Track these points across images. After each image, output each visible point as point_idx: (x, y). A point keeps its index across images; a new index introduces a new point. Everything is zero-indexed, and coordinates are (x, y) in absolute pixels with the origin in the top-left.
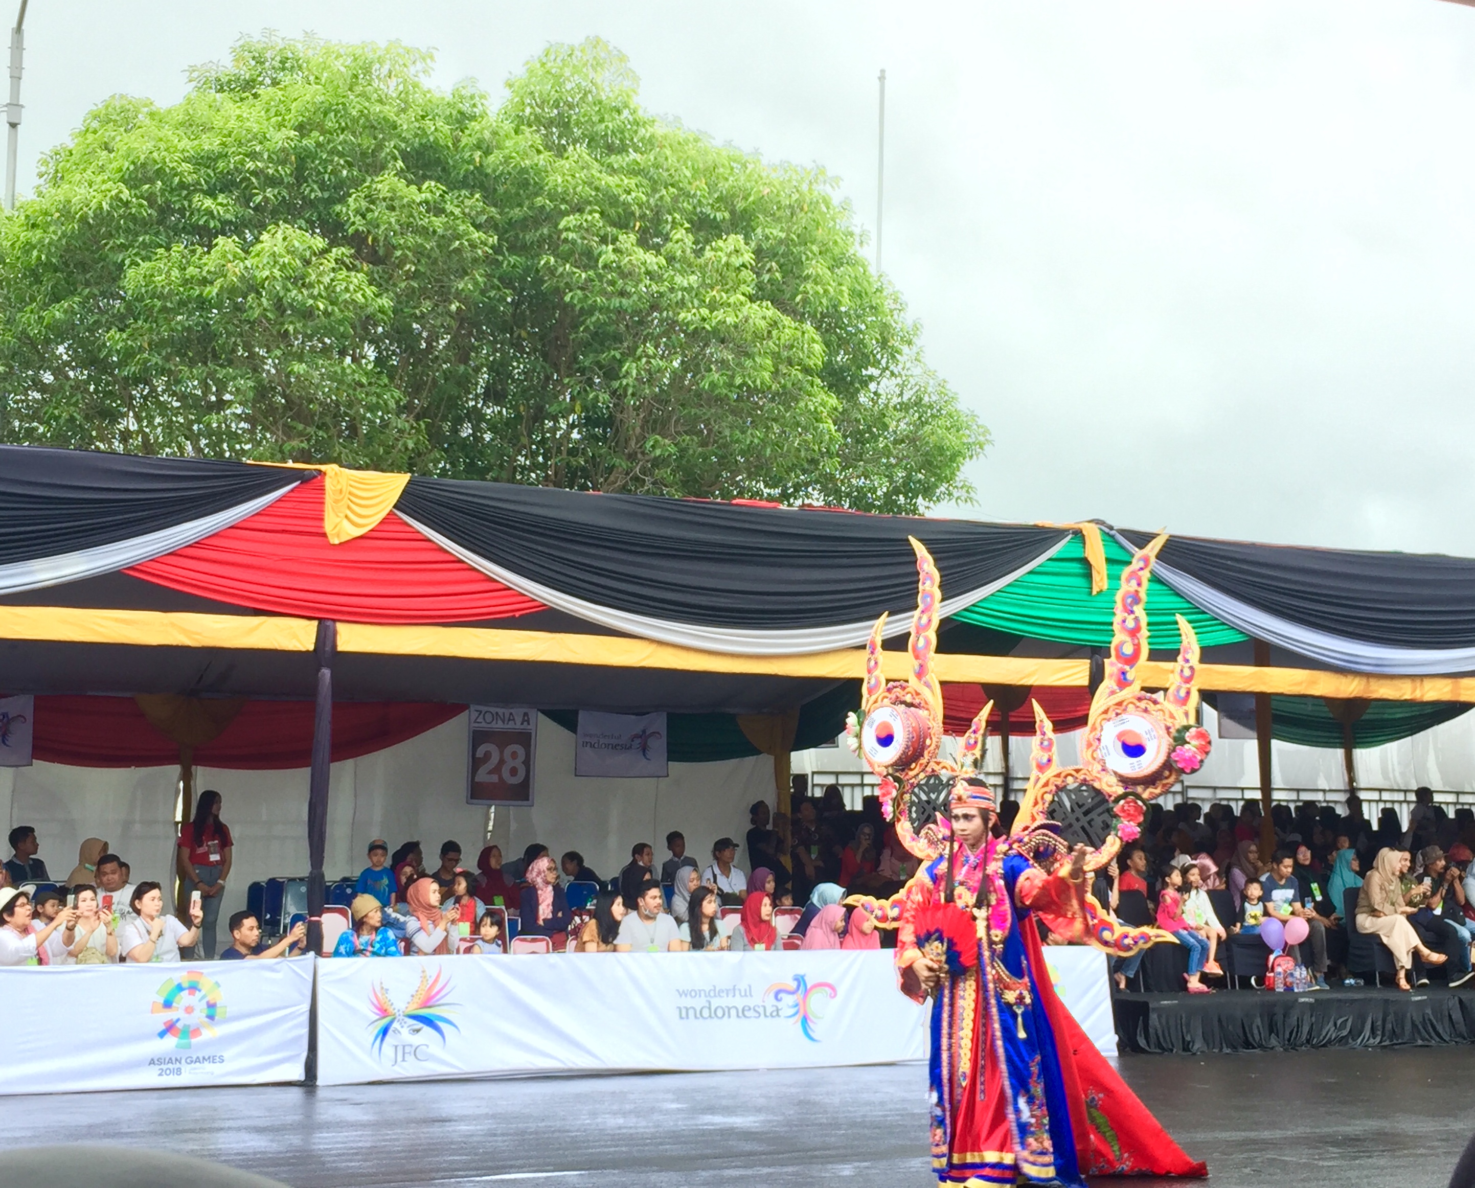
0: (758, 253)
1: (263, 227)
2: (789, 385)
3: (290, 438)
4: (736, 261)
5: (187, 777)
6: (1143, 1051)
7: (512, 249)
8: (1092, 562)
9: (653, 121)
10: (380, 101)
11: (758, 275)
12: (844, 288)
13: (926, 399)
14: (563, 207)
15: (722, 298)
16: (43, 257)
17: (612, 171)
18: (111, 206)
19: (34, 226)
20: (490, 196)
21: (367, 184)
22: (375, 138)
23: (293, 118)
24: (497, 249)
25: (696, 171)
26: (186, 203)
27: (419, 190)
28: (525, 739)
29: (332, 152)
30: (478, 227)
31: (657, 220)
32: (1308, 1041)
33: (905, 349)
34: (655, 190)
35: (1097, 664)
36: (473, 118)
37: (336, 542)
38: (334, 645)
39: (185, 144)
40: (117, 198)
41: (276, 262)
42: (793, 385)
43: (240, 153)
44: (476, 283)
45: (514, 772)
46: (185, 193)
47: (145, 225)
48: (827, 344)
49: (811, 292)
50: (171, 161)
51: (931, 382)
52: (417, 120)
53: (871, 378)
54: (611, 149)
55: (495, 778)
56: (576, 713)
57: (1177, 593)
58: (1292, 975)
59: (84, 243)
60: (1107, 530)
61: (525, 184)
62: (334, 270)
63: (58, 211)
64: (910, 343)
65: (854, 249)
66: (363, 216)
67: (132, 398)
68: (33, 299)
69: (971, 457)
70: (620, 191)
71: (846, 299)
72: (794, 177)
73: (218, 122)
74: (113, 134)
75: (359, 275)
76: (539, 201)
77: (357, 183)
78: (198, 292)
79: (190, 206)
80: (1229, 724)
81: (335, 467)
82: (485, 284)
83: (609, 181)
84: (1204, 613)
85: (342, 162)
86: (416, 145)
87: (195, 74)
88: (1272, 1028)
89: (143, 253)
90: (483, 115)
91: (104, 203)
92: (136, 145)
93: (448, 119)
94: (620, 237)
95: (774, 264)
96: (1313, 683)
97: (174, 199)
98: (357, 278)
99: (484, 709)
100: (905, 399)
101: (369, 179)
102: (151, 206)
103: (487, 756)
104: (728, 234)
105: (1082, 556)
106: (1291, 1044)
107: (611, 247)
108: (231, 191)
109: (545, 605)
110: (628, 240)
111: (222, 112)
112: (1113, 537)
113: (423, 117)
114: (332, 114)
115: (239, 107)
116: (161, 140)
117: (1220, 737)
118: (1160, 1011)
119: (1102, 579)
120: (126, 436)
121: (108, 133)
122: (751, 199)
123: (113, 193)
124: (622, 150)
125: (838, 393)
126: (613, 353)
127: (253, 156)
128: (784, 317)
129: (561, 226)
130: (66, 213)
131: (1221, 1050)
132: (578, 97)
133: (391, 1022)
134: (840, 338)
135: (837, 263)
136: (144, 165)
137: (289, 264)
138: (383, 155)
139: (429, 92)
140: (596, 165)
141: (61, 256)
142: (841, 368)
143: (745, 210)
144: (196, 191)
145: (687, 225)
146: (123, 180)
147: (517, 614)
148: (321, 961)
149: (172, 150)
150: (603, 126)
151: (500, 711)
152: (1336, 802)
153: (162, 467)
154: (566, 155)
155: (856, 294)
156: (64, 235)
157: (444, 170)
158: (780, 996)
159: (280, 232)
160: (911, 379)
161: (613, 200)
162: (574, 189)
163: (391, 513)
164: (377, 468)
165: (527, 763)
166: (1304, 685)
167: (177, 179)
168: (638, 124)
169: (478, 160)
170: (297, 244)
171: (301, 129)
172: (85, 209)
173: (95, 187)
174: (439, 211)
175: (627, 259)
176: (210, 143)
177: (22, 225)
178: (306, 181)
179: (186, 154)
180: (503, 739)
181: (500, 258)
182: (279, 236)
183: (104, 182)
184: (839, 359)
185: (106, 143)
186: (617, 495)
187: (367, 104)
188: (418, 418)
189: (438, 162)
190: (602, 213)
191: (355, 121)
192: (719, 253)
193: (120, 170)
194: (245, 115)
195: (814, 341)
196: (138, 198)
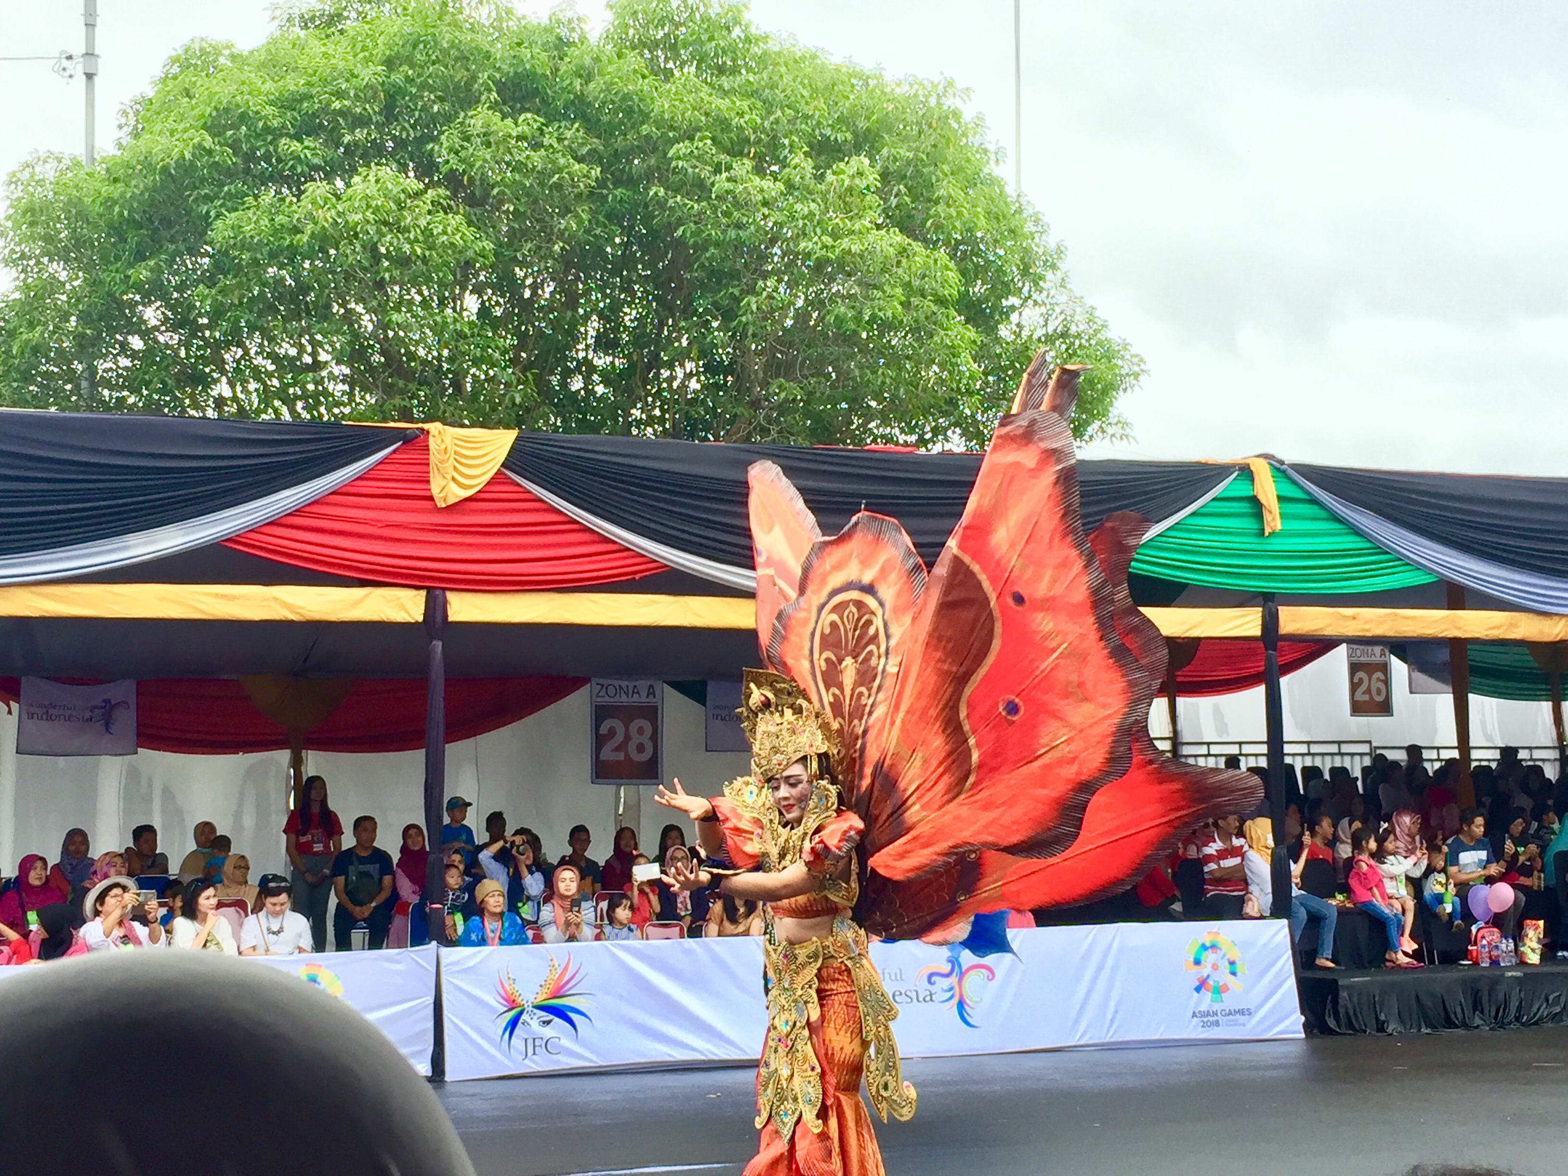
0: (885, 176)
1: (353, 171)
2: (922, 318)
3: (390, 396)
4: (861, 183)
5: (297, 763)
6: (1332, 1032)
7: (617, 183)
8: (1263, 500)
9: (767, 37)
10: (472, 30)
11: (886, 201)
12: (979, 209)
13: (1073, 330)
14: (671, 134)
15: (845, 225)
16: (126, 213)
17: (725, 93)
18: (193, 155)
19: (116, 180)
20: (592, 125)
21: (460, 120)
22: (468, 70)
23: (381, 50)
24: (601, 183)
25: (814, 91)
26: (271, 149)
27: (516, 124)
28: (652, 714)
29: (423, 86)
30: (580, 160)
31: (774, 144)
32: (1517, 1019)
33: (1049, 275)
34: (770, 113)
35: (1270, 614)
36: (569, 44)
37: (444, 505)
38: (445, 615)
39: (269, 86)
40: (200, 146)
41: (368, 206)
42: (927, 318)
43: (326, 93)
44: (580, 222)
45: (641, 748)
46: (270, 138)
47: (231, 174)
48: (963, 273)
49: (943, 215)
50: (255, 104)
51: (1078, 310)
52: (511, 48)
53: (1013, 308)
54: (721, 70)
55: (621, 756)
56: (704, 684)
57: (1357, 532)
58: (1497, 947)
59: (169, 197)
60: (1278, 465)
61: (629, 112)
62: (429, 212)
63: (138, 162)
64: (1054, 267)
65: (992, 169)
66: (457, 153)
67: (224, 362)
68: (117, 258)
69: (1125, 390)
70: (733, 114)
71: (982, 222)
72: (920, 92)
73: (303, 62)
74: (194, 79)
75: (457, 217)
76: (645, 129)
77: (449, 119)
78: (287, 242)
79: (276, 151)
80: (1422, 678)
81: (438, 425)
82: (590, 221)
83: (720, 104)
84: (1387, 553)
85: (432, 97)
86: (511, 74)
87: (278, 13)
88: (1477, 1005)
89: (229, 204)
90: (583, 39)
91: (186, 153)
92: (217, 89)
93: (545, 48)
94: (734, 165)
95: (901, 187)
96: (1513, 625)
97: (259, 144)
98: (456, 220)
99: (606, 682)
100: (1050, 330)
101: (462, 114)
102: (235, 154)
103: (612, 732)
104: (850, 156)
105: (1251, 494)
106: (1500, 1023)
107: (725, 175)
108: (318, 135)
109: (667, 566)
110: (743, 167)
111: (307, 50)
112: (1284, 472)
113: (519, 44)
114: (421, 46)
115: (325, 45)
116: (243, 83)
117: (1411, 692)
118: (1349, 988)
119: (1274, 519)
120: (220, 402)
121: (188, 78)
122: (874, 117)
123: (195, 141)
124: (735, 71)
125: (976, 326)
126: (731, 290)
127: (340, 94)
128: (914, 243)
129: (670, 155)
130: (148, 165)
131: (1419, 1030)
132: (685, 15)
133: (520, 1014)
134: (977, 266)
135: (972, 182)
136: (227, 110)
137: (383, 206)
138: (476, 86)
139: (524, 17)
140: (706, 88)
141: (144, 212)
142: (978, 299)
143: (868, 130)
144: (281, 135)
145: (806, 149)
146: (205, 127)
147: (637, 577)
148: (445, 951)
149: (255, 93)
150: (713, 44)
151: (624, 684)
152: (1543, 760)
153: (256, 431)
154: (672, 80)
155: (994, 217)
156: (146, 189)
157: (543, 101)
158: (933, 979)
159: (372, 174)
160: (1056, 308)
161: (724, 124)
162: (683, 115)
163: (499, 472)
164: (483, 426)
165: (655, 738)
166: (1503, 629)
167: (261, 124)
168: (750, 42)
169: (578, 88)
170: (390, 186)
171: (390, 63)
172: (168, 160)
173: (177, 137)
174: (536, 146)
175: (741, 187)
176: (294, 83)
177: (104, 180)
178: (397, 120)
179: (272, 97)
180: (628, 714)
181: (605, 191)
182: (372, 178)
183: (185, 130)
184: (976, 290)
185: (186, 89)
186: (743, 446)
187: (458, 34)
188: (524, 371)
189: (536, 92)
190: (713, 139)
191: (445, 52)
192: (842, 176)
193: (203, 115)
194: (330, 52)
195: (947, 268)
196: (221, 145)
